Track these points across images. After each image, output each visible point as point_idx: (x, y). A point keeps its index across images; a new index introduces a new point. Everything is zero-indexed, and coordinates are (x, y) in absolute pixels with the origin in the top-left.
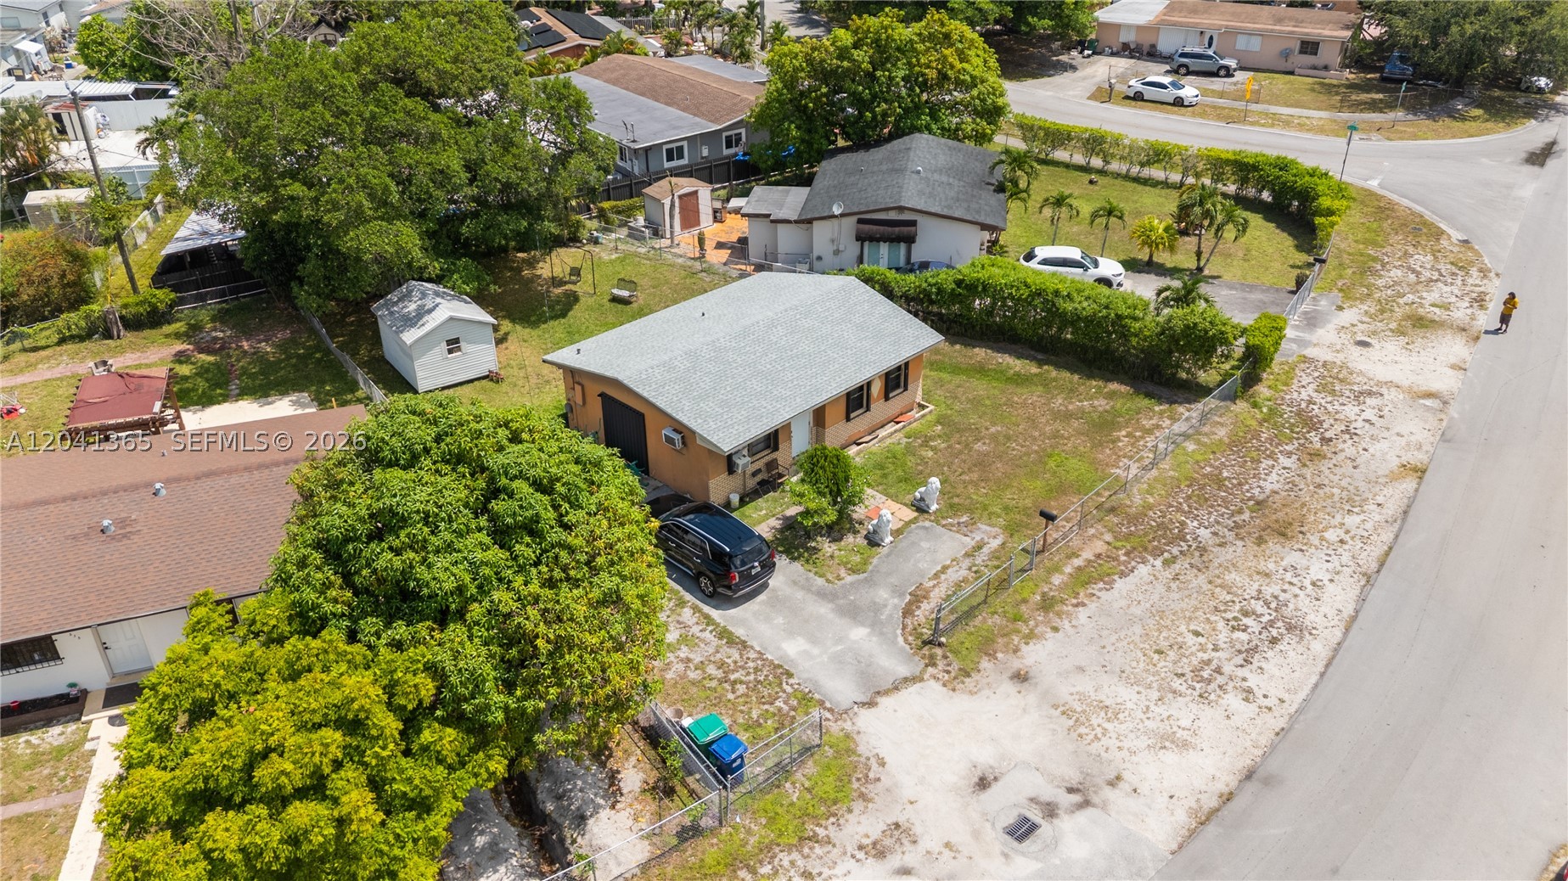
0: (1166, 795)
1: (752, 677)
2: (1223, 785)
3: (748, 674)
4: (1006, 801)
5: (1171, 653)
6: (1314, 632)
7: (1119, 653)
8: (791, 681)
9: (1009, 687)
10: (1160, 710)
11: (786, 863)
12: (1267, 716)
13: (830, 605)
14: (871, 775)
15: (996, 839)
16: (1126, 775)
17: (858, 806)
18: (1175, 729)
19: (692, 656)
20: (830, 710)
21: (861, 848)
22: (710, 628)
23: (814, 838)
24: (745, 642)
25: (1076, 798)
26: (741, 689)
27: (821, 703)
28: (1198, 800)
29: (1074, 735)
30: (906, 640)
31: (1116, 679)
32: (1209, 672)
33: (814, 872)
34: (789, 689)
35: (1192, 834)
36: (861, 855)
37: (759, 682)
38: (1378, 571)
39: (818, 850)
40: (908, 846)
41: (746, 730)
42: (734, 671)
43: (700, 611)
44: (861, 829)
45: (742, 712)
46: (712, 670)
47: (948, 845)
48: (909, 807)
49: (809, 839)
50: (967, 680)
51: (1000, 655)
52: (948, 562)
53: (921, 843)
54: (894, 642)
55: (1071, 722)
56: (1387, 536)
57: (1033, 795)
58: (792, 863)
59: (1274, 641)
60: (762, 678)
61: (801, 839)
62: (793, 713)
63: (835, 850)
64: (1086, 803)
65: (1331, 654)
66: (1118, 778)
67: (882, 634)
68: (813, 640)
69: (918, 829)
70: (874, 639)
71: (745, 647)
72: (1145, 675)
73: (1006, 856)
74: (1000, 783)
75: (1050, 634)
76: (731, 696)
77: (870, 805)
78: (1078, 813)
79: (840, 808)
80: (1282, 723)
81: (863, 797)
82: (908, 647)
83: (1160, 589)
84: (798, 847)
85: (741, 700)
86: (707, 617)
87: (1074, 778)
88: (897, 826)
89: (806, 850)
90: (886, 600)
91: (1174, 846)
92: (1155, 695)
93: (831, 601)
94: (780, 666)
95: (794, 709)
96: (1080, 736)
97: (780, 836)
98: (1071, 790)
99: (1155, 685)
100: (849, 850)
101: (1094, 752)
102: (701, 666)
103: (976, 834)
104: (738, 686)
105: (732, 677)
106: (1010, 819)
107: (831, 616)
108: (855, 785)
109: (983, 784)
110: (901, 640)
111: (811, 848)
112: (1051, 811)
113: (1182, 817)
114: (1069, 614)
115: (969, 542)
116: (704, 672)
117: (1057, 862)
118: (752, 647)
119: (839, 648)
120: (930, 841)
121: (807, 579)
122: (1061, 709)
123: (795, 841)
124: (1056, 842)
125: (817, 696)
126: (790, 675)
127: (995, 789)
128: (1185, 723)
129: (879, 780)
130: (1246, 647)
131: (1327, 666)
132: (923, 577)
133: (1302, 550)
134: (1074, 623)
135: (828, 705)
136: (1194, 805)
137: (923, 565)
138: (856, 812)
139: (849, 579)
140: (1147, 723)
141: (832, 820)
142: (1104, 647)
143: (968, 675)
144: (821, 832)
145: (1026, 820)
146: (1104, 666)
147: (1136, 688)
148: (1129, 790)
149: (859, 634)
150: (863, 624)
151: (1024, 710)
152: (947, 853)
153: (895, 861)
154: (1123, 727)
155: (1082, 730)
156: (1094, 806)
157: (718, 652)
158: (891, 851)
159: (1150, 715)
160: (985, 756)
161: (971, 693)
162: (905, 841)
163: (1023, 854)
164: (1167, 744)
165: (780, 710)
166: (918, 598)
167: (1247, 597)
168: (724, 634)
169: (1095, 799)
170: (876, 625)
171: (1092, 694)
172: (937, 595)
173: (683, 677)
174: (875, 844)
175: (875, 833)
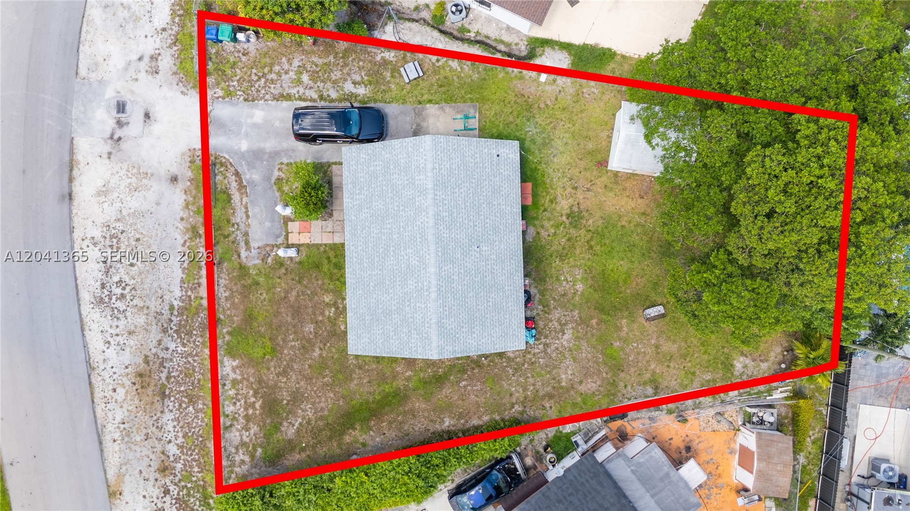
0: (90, 163)
1: (257, 86)
2: (76, 183)
3: (259, 86)
4: (135, 115)
5: (134, 243)
6: (92, 306)
7: (151, 226)
8: (242, 98)
9: (174, 170)
10: (118, 205)
11: (174, 27)
12: (82, 235)
13: (268, 151)
14: (180, 84)
15: (127, 97)
16: (107, 161)
17: (174, 69)
18: (107, 200)
19: (287, 76)
20: (218, 98)
21: (159, 54)
22: (297, 96)
23: (174, 44)
24: (278, 101)
25: (116, 137)
26: (255, 78)
27: (223, 98)
28: (79, 170)
29: (136, 166)
30: (225, 158)
31: (142, 210)
32: (114, 243)
33: (163, 33)
34: (239, 93)
35: (72, 152)
36: (157, 52)
37: (252, 86)
38: (89, 376)
39: (169, 41)
40: (147, 68)
41: (234, 62)
42: (265, 83)
43: (310, 101)
44: (165, 61)
45: (243, 68)
46: (273, 76)
47: (137, 80)
48: (160, 84)
49: (175, 42)
50: (189, 159)
51: (189, 183)
52: (249, 221)
53: (145, 73)
54: (227, 153)
55: (141, 171)
56: (99, 413)
57: (130, 125)
58: (172, 29)
59: (103, 286)
60: (253, 89)
61: (177, 40)
62: (227, 84)
63: (165, 46)
64: (111, 138)
65: (80, 296)
66: (109, 158)
67: (236, 153)
68: (255, 126)
69: (150, 77)
70: (236, 148)
71: (275, 98)
72: (134, 221)
73: (118, 92)
74: (142, 121)
75: (182, 214)
76: (254, 71)
77: (171, 73)
78: (111, 131)
79: (178, 62)
80: (75, 235)
81: (175, 73)
82: (221, 155)
83: (164, 286)
84: (176, 36)
85: (249, 73)
86: (305, 100)
87: (123, 145)
88: (157, 73)
89: (173, 37)
90: (251, 174)
91: (74, 142)
92: (124, 212)
93: (270, 153)
94: (253, 101)
95: (228, 86)
96: (134, 167)
97: (184, 34)
98: (120, 139)
99: (127, 218)
100: (162, 50)
101: (124, 163)
102: (279, 74)
103: (132, 92)
104: (257, 78)
105: (263, 80)
106: (128, 108)
107: (262, 145)
108: (181, 75)
109: (147, 116)
110: (227, 157)
111: (172, 40)
112: (120, 124)
113: (79, 157)
114: (185, 234)
115: (254, 244)
116: (275, 73)
117: (102, 104)
118: (272, 100)
119: (243, 131)
120: (142, 76)
121: (291, 157)
122: (149, 175)
123: (179, 37)
124: (109, 112)
125: (227, 99)
126: (245, 100)
127: (141, 117)
128: (105, 205)
129: (177, 85)
130: (110, 273)
131: (77, 286)
132: (252, 202)
133: (127, 367)
134: (178, 230)
135: (220, 99)
136: (79, 166)
137: (257, 210)
138: (173, 66)
139: (276, 174)
140: (118, 195)
141: (176, 56)
142: (159, 224)
143: (190, 162)
144: (175, 48)
145: (123, 112)
146: (151, 213)
147: (132, 211)
148: (102, 155)
149: (244, 146)
150: (248, 151)
151: (160, 163)
152: (134, 77)
153: (146, 59)
154: (124, 185)
155: (135, 171)
156: (108, 138)
157: (281, 86)
158: (151, 62)
159: (119, 199)
160: (156, 128)
161: (183, 154)
162: (149, 69)
163: (114, 97)
164: (104, 189)
165: (233, 81)
166: (241, 187)
167: (128, 309)
168: (288, 97)
169: (110, 142)
170: (243, 156)
171: (145, 193)
172: (236, 197)
173: (279, 64)
174: (157, 59)
175: (160, 63)
